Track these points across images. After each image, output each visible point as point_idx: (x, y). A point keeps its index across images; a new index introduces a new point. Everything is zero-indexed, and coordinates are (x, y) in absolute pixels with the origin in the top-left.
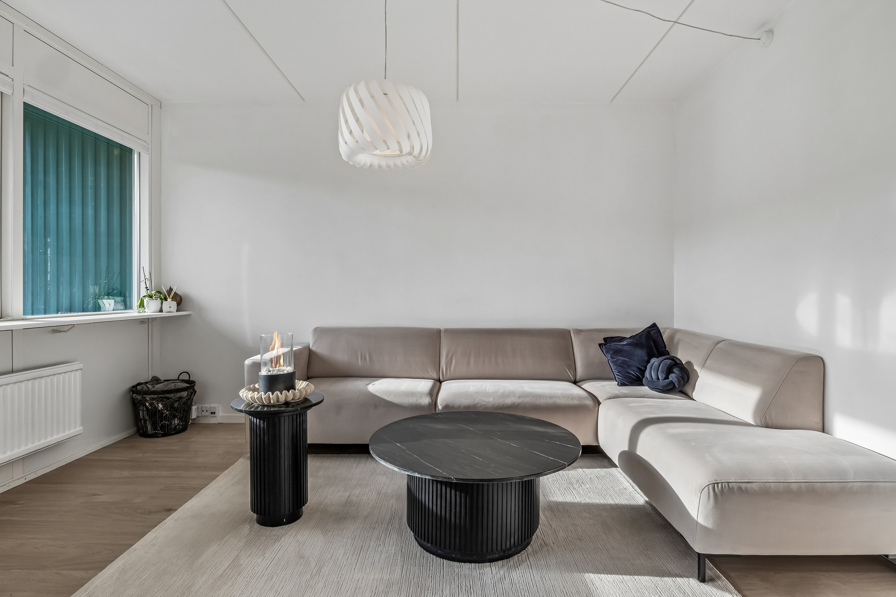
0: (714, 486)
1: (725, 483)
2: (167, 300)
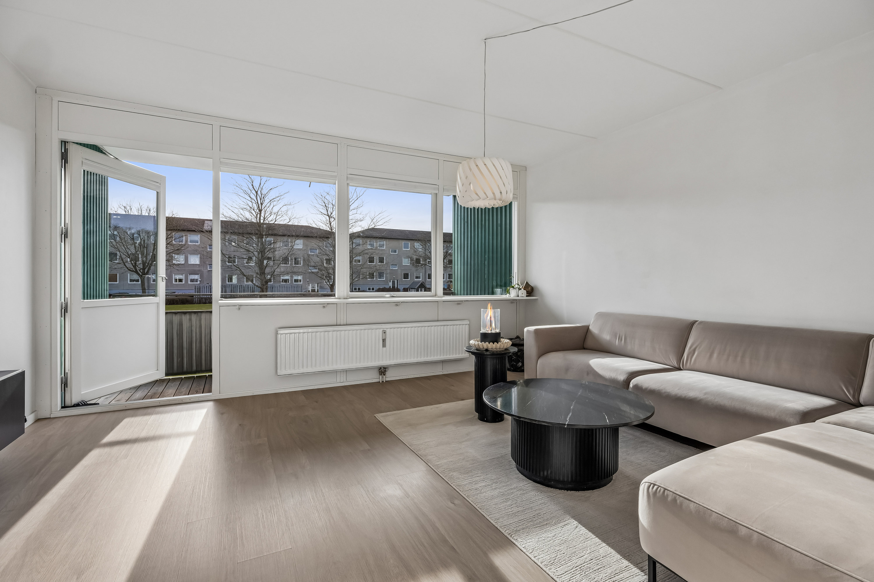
0: (650, 485)
1: (662, 488)
2: (521, 290)
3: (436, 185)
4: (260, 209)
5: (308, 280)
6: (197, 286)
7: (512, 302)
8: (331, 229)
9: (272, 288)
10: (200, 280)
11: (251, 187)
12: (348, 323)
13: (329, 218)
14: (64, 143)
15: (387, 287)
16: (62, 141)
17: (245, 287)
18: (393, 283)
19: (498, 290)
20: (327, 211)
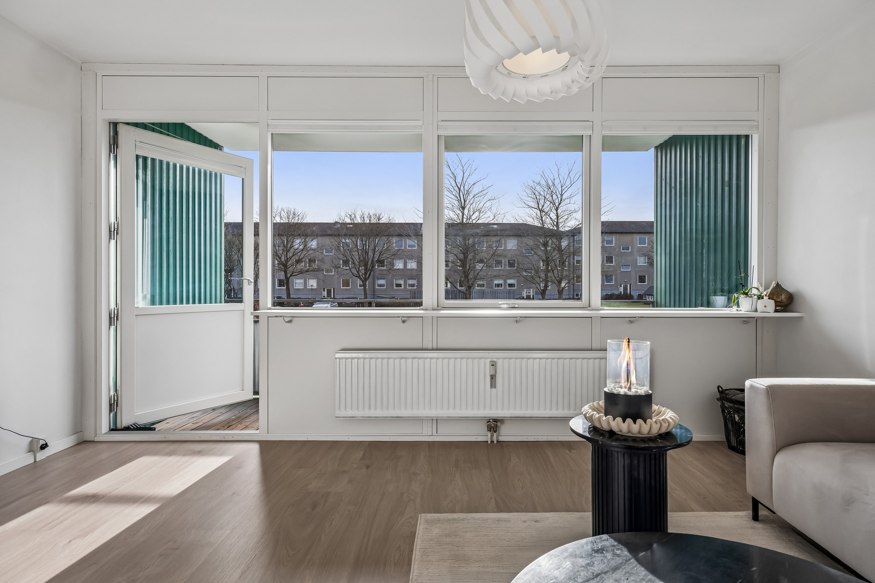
2: (763, 298)
3: (588, 121)
4: (463, 206)
5: (522, 285)
6: (412, 291)
7: (744, 321)
8: (543, 225)
9: (483, 293)
10: (417, 285)
11: (454, 184)
12: (440, 346)
13: (540, 212)
14: (114, 125)
15: (616, 293)
16: (110, 123)
17: (456, 293)
18: (625, 289)
19: (720, 300)
20: (538, 204)
